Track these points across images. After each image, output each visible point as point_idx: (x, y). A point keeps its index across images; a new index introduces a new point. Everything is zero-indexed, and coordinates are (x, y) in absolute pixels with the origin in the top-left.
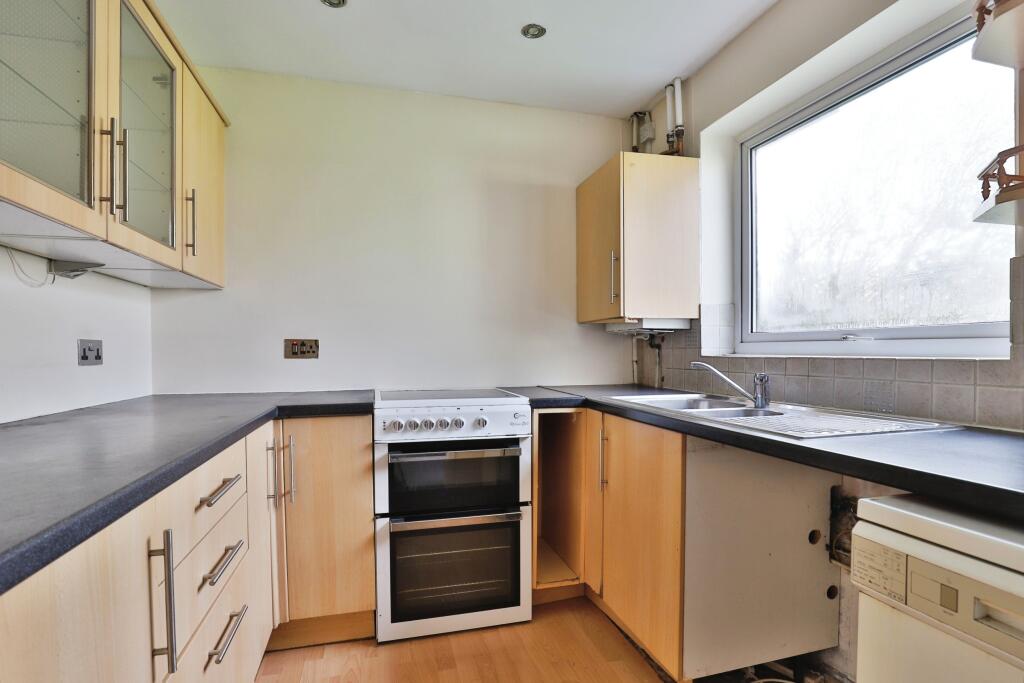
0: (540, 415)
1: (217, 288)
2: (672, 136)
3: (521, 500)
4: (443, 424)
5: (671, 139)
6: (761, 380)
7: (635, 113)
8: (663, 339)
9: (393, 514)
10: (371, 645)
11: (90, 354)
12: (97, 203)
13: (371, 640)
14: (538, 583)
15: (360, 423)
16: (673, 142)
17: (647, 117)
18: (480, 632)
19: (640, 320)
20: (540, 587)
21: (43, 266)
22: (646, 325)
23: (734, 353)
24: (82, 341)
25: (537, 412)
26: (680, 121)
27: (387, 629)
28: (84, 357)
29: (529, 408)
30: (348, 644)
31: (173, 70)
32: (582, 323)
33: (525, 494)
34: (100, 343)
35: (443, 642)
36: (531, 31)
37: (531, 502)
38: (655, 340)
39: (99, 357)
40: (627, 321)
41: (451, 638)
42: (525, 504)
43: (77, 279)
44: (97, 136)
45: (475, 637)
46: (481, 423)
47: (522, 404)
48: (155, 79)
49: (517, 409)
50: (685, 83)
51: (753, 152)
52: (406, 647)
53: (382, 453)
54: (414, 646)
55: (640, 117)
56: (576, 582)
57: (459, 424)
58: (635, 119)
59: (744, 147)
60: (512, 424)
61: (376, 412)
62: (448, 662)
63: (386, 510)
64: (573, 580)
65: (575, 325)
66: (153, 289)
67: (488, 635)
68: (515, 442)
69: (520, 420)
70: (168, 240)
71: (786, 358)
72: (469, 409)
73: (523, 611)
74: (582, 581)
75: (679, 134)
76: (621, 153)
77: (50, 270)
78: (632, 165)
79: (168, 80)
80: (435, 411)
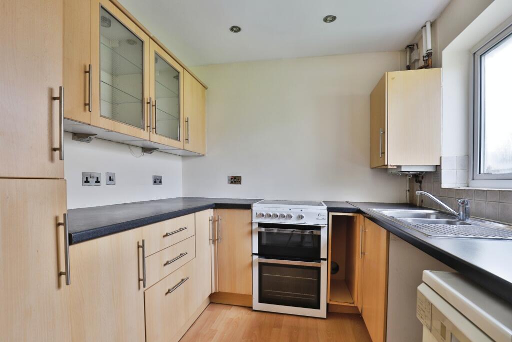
0: (333, 216)
1: (203, 156)
2: (425, 57)
3: (321, 257)
4: (283, 216)
5: (425, 59)
6: (462, 203)
7: (408, 46)
8: (422, 178)
9: (260, 254)
10: (250, 310)
11: (157, 181)
12: (146, 128)
13: (250, 308)
14: (330, 300)
15: (246, 212)
16: (427, 60)
17: (415, 47)
18: (299, 317)
19: (399, 167)
20: (331, 303)
21: (140, 150)
22: (403, 169)
23: (468, 187)
24: (154, 176)
25: (331, 214)
26: (429, 47)
27: (257, 305)
28: (155, 182)
29: (326, 212)
30: (241, 308)
31: (179, 73)
32: (373, 168)
33: (323, 254)
34: (161, 177)
35: (281, 317)
36: (329, 19)
37: (327, 259)
38: (417, 178)
39: (160, 182)
40: (389, 167)
41: (285, 316)
42: (324, 259)
43: (152, 154)
44: (146, 104)
45: (296, 319)
46: (301, 217)
47: (323, 210)
48: (174, 77)
49: (319, 212)
50: (433, 25)
51: (483, 58)
52: (264, 314)
53: (255, 226)
54: (268, 315)
55: (411, 47)
56: (352, 305)
57: (290, 217)
58: (408, 49)
59: (476, 55)
60: (317, 219)
61: (253, 209)
62: (279, 326)
63: (257, 252)
64: (350, 303)
65: (369, 169)
66: (182, 156)
67: (302, 320)
68: (319, 228)
69: (322, 217)
70: (177, 138)
71: (487, 191)
72: (295, 210)
73: (322, 312)
74: (355, 305)
75: (429, 55)
76: (386, 73)
77: (142, 151)
78: (393, 79)
79: (177, 77)
80: (279, 210)
